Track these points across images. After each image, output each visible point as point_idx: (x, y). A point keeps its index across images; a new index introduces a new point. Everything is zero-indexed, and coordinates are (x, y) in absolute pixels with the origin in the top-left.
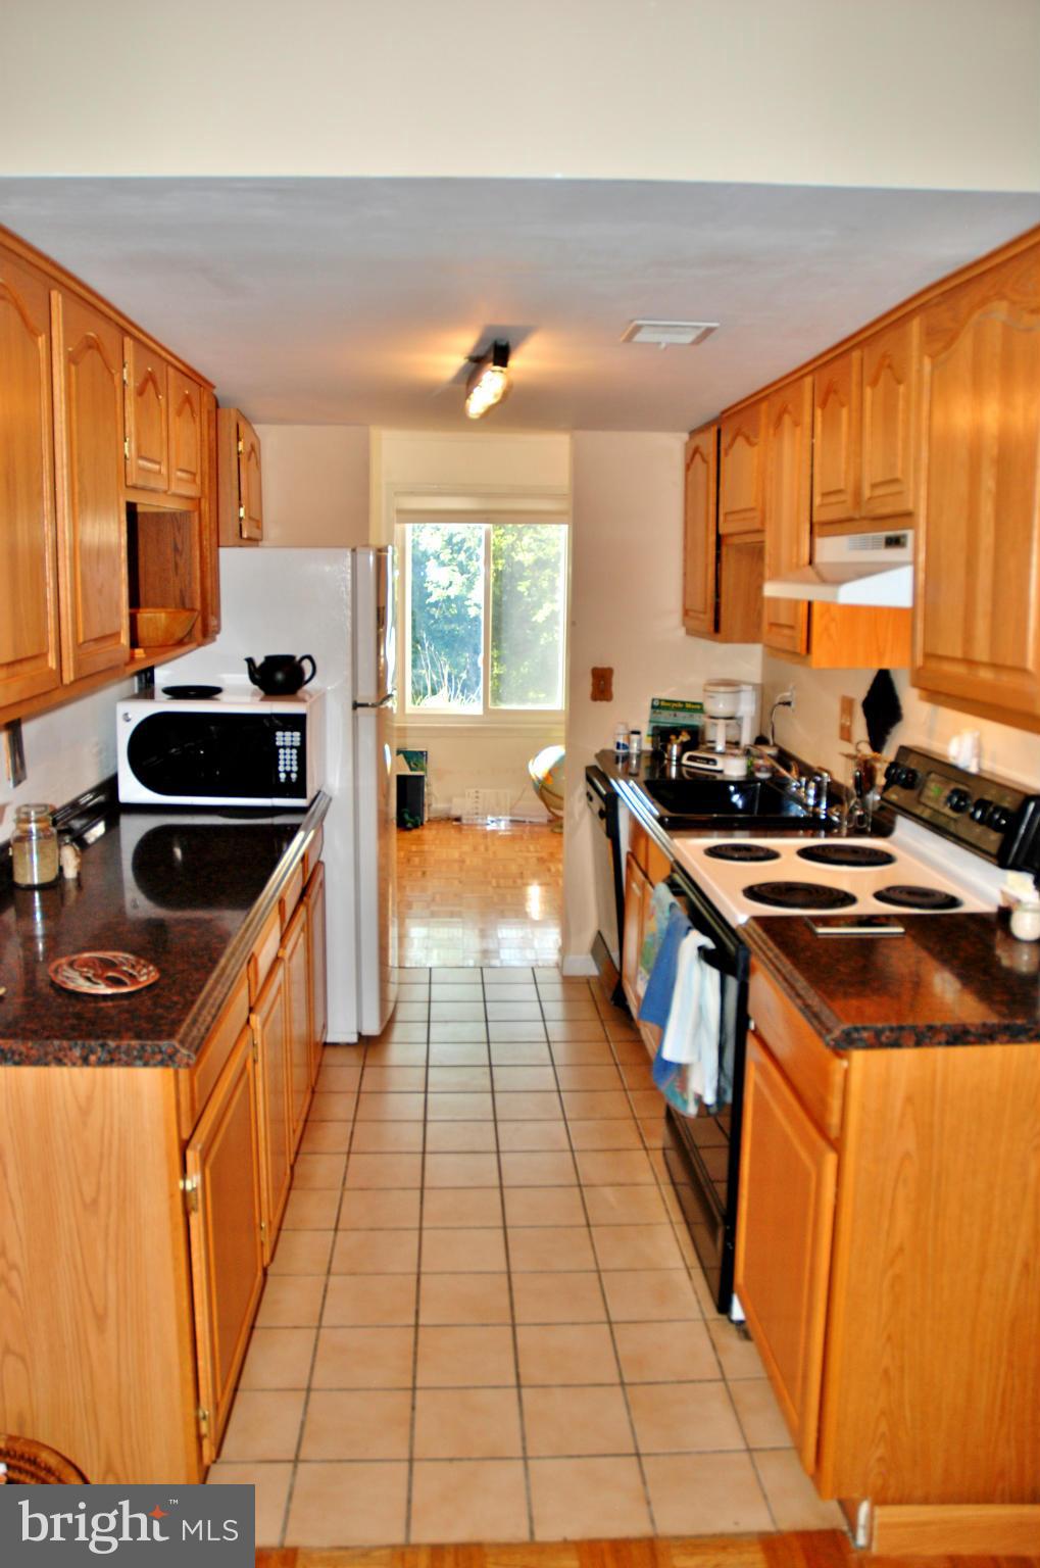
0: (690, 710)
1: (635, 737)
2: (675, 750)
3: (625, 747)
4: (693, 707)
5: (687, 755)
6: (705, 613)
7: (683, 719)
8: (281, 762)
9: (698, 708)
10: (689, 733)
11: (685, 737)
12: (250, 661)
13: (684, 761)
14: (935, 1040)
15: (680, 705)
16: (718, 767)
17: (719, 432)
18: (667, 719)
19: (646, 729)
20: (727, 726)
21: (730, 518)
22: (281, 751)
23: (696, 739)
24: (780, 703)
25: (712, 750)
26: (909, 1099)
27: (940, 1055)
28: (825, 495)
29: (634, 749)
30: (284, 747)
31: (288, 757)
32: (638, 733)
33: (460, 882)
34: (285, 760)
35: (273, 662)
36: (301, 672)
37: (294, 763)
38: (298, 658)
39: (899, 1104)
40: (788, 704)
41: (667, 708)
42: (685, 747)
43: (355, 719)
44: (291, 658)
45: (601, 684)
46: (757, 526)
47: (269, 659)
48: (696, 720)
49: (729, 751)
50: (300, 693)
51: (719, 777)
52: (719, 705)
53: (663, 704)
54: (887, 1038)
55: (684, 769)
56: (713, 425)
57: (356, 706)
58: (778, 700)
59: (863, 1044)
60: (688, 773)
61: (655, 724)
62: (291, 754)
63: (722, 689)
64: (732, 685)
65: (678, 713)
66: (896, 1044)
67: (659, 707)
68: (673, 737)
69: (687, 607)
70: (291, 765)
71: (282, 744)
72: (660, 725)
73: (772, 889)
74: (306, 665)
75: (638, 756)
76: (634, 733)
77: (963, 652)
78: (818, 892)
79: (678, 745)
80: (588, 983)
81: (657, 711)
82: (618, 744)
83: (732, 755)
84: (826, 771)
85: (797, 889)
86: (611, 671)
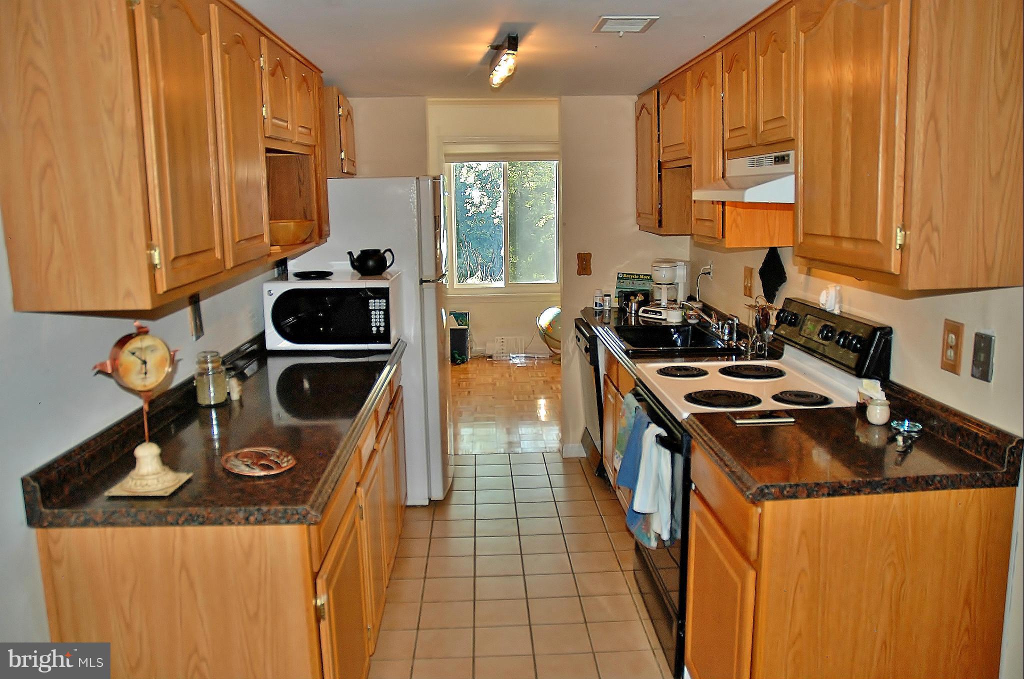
0: (643, 280)
1: (607, 299)
2: (634, 306)
3: (601, 305)
4: (645, 277)
5: (643, 308)
6: (652, 214)
7: (638, 286)
8: (374, 320)
9: (648, 278)
10: (643, 295)
11: (640, 298)
12: (350, 253)
13: (640, 314)
14: (820, 493)
15: (637, 277)
16: (663, 317)
17: (658, 93)
18: (628, 286)
19: (614, 292)
20: (668, 289)
21: (667, 150)
22: (373, 313)
23: (648, 299)
24: (703, 273)
25: (659, 305)
26: (803, 533)
27: (823, 502)
28: (732, 130)
29: (607, 306)
30: (375, 310)
31: (378, 316)
32: (609, 296)
33: (493, 398)
34: (376, 318)
35: (366, 255)
36: (384, 260)
37: (382, 320)
38: (382, 252)
39: (796, 535)
40: (709, 273)
41: (628, 279)
42: (640, 304)
43: (422, 291)
44: (378, 251)
45: (584, 264)
46: (686, 153)
47: (364, 252)
48: (647, 286)
49: (670, 306)
50: (384, 275)
51: (664, 323)
52: (663, 274)
53: (625, 276)
54: (788, 492)
55: (640, 319)
56: (654, 89)
57: (422, 282)
58: (701, 271)
59: (771, 496)
60: (643, 321)
61: (620, 290)
63: (664, 265)
64: (671, 262)
65: (635, 282)
66: (794, 496)
67: (622, 278)
68: (632, 298)
69: (640, 211)
70: (380, 322)
71: (373, 308)
72: (623, 290)
73: (704, 395)
74: (388, 256)
75: (610, 311)
76: (606, 295)
77: (832, 231)
78: (735, 396)
79: (636, 303)
80: (580, 462)
81: (622, 281)
82: (596, 303)
83: (672, 308)
84: (735, 317)
85: (721, 395)
86: (590, 254)
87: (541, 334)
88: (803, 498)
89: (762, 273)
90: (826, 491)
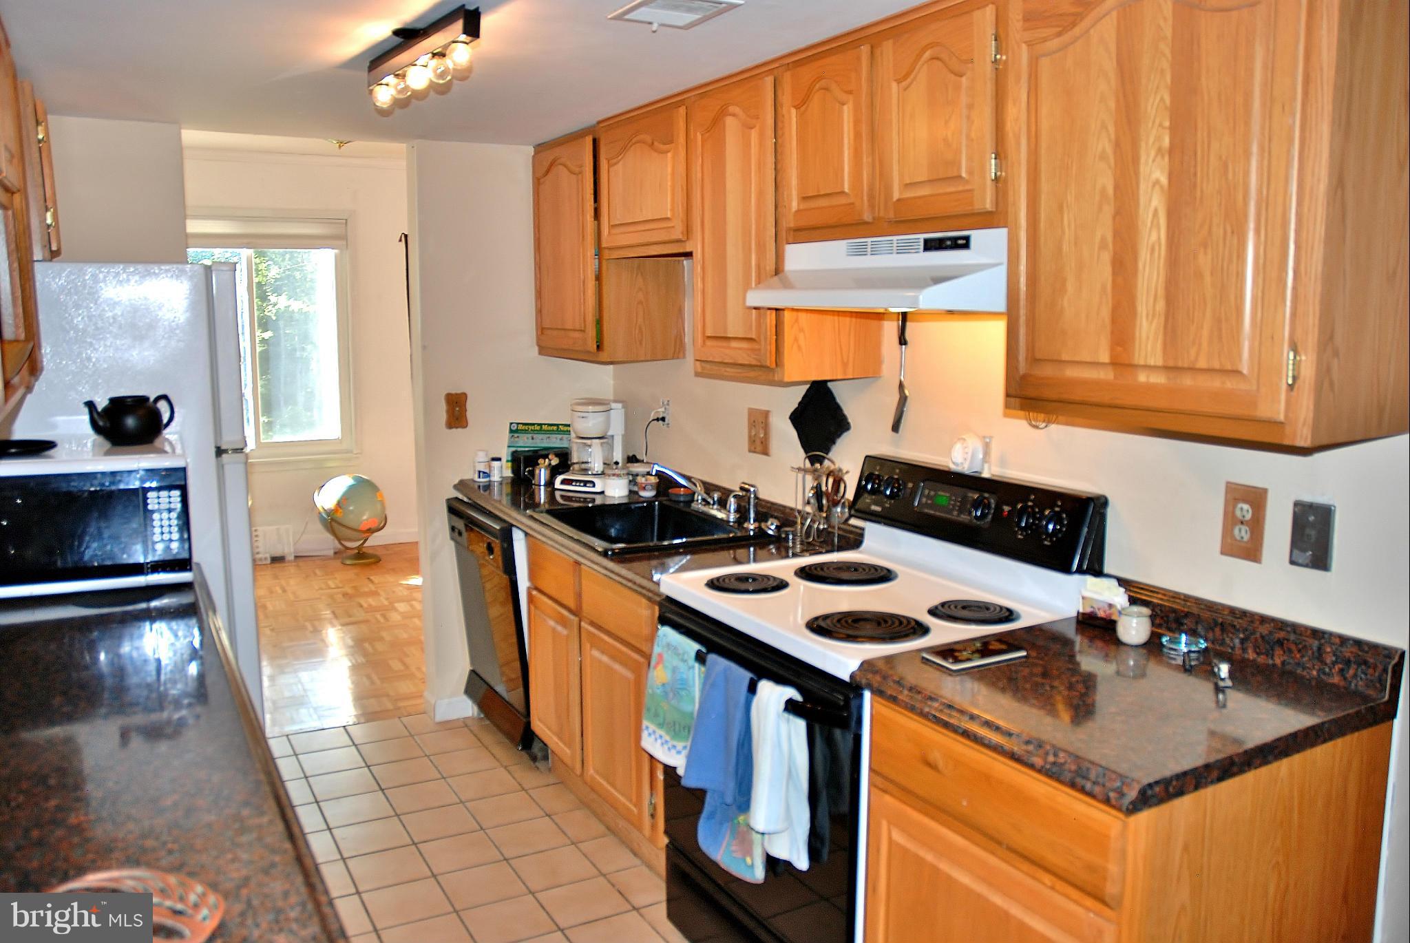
0: (547, 432)
1: (496, 464)
2: (543, 475)
3: (487, 475)
4: (550, 428)
5: (559, 478)
6: (583, 331)
7: (541, 442)
8: (157, 530)
9: (561, 429)
10: (557, 455)
11: (555, 461)
12: (90, 405)
13: (558, 485)
14: (1209, 780)
15: (538, 428)
16: (597, 489)
17: (595, 143)
18: (527, 443)
19: (505, 454)
20: (602, 444)
21: (615, 231)
22: (156, 516)
23: (564, 462)
24: (654, 420)
25: (585, 471)
26: (1186, 848)
27: (1211, 793)
28: (805, 199)
29: (496, 478)
30: (159, 511)
31: (166, 523)
32: (499, 459)
34: (162, 527)
35: (119, 406)
36: (157, 415)
37: (174, 529)
38: (152, 399)
39: (1178, 854)
40: (663, 419)
41: (525, 431)
42: (554, 471)
43: (220, 469)
44: (143, 400)
45: (457, 411)
46: (677, 234)
47: (114, 401)
48: (556, 442)
49: (610, 472)
50: (157, 442)
51: (599, 500)
52: (589, 424)
53: (520, 427)
54: (1173, 789)
55: (558, 494)
56: (584, 135)
57: (220, 452)
58: (652, 416)
60: (562, 497)
61: (514, 449)
62: (170, 519)
63: (591, 408)
64: (599, 404)
65: (535, 436)
66: (1180, 793)
67: (517, 431)
68: (541, 461)
69: (546, 325)
70: (170, 533)
71: (156, 507)
72: (519, 449)
73: (839, 621)
74: (163, 406)
75: (501, 483)
76: (494, 459)
77: (1112, 357)
78: (886, 622)
79: (546, 468)
80: (466, 726)
81: (516, 435)
82: (480, 472)
83: (614, 475)
84: (752, 486)
85: (865, 620)
86: (465, 396)
87: (323, 521)
88: (1190, 792)
89: (797, 418)
90: (1215, 774)
